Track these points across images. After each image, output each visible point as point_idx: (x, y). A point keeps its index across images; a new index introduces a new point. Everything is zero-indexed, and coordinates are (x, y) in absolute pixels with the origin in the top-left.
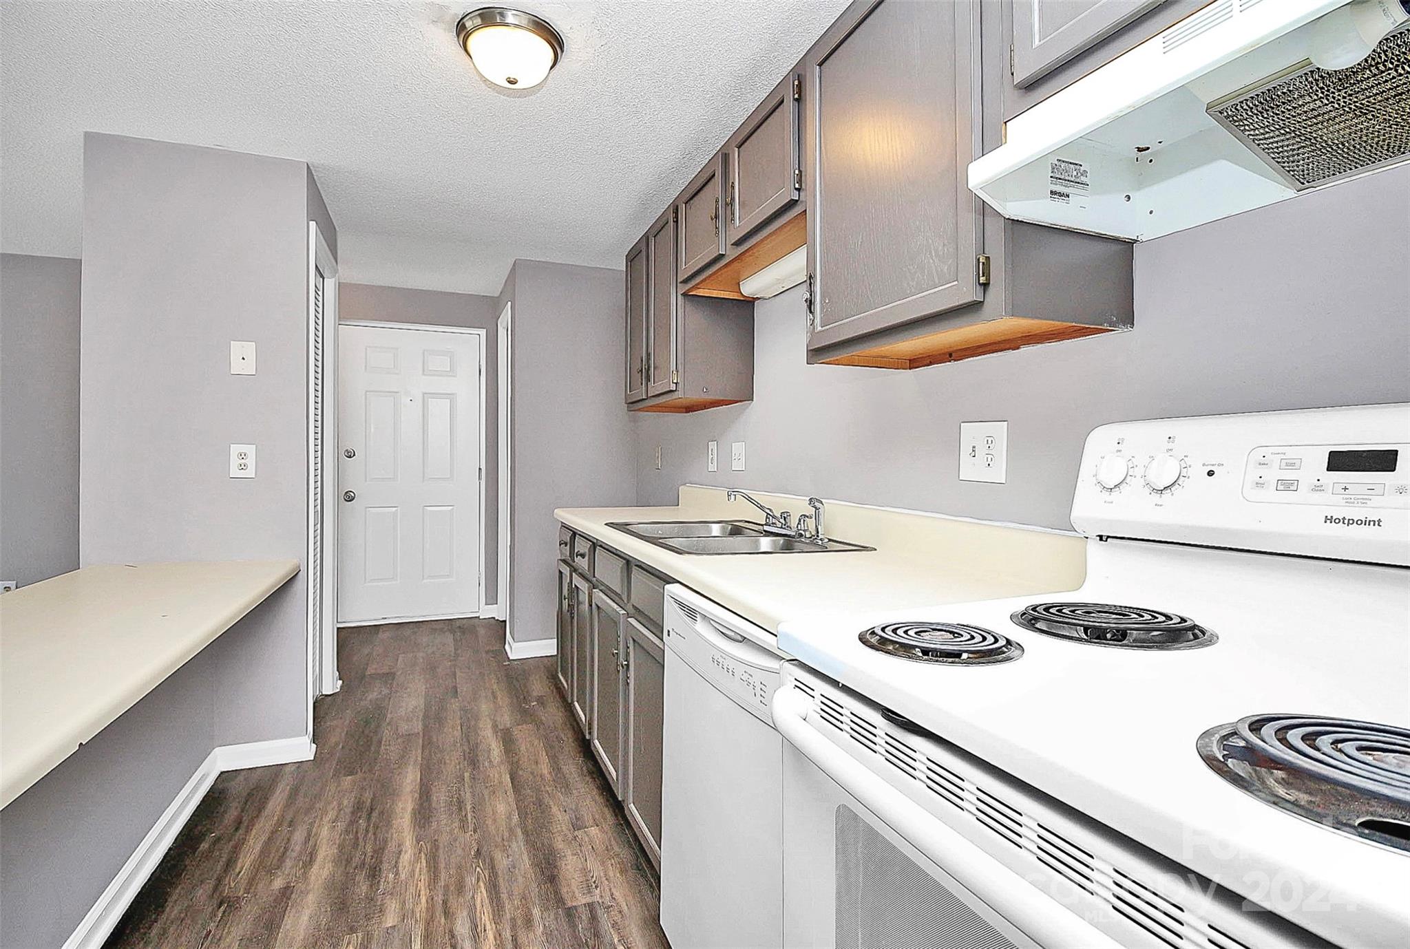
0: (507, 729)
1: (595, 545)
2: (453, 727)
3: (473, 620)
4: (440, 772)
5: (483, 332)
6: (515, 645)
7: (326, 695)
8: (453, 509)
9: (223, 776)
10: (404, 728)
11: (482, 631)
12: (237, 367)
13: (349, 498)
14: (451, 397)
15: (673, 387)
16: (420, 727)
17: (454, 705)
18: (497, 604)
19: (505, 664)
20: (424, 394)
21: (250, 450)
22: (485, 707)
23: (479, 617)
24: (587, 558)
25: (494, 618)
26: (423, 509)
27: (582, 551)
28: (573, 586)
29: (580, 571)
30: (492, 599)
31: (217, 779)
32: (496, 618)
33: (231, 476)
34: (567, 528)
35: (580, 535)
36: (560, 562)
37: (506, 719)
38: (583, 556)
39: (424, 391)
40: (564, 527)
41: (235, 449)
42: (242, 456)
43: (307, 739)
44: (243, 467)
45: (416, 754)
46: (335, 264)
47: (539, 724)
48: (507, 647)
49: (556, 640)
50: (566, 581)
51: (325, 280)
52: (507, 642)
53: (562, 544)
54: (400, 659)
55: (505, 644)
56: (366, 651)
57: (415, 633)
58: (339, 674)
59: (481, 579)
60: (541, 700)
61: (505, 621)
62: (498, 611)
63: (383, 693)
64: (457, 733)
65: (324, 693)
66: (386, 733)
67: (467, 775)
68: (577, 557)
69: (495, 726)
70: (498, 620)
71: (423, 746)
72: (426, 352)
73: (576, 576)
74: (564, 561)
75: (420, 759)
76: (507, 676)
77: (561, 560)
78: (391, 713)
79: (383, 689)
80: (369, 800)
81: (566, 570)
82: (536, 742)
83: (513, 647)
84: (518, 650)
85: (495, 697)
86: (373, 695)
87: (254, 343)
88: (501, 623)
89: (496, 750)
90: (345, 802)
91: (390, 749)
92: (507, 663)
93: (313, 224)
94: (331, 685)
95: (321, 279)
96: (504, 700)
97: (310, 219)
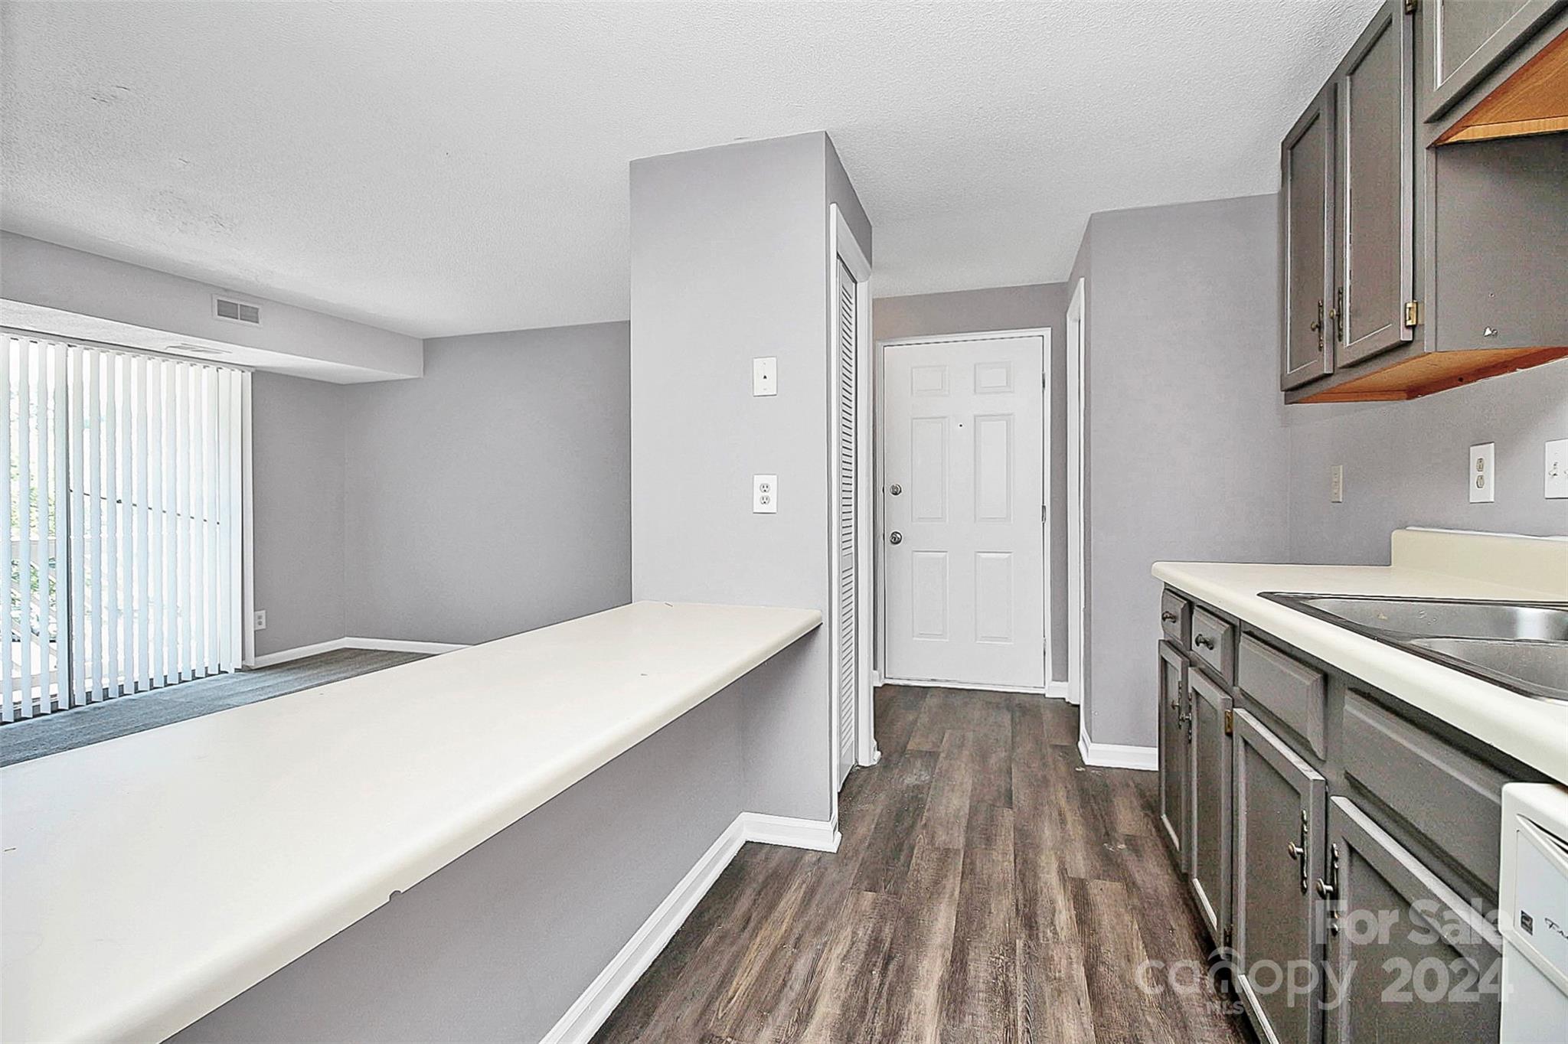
0: (1082, 881)
1: (1236, 629)
2: (1005, 854)
3: (1036, 698)
4: (982, 927)
5: (1047, 332)
6: (1092, 746)
7: (863, 767)
8: (1010, 556)
9: (748, 845)
10: (941, 838)
11: (1048, 716)
12: (761, 387)
13: (896, 540)
14: (1007, 417)
15: (1406, 336)
16: (962, 840)
17: (1007, 817)
18: (1067, 681)
19: (1077, 769)
20: (975, 417)
21: (772, 481)
22: (1048, 833)
23: (1044, 695)
24: (1218, 649)
25: (1064, 699)
26: (975, 556)
27: (1207, 636)
28: (1190, 691)
29: (1203, 667)
30: (1061, 673)
31: (740, 851)
32: (1067, 700)
33: (755, 511)
34: (1173, 592)
35: (1199, 606)
36: (1161, 642)
37: (1080, 863)
38: (1209, 644)
39: (976, 413)
40: (1169, 590)
41: (759, 480)
42: (765, 488)
43: (829, 827)
44: (765, 501)
45: (953, 884)
46: (868, 265)
47: (1131, 886)
48: (1081, 744)
49: (1157, 749)
50: (1175, 678)
51: (858, 285)
52: (1081, 738)
53: (1167, 617)
54: (947, 736)
55: (1079, 740)
56: (911, 718)
57: (966, 704)
58: (878, 744)
59: (1046, 648)
60: (1131, 841)
61: (1078, 706)
62: (1071, 691)
63: (923, 778)
64: (1009, 865)
65: (860, 764)
66: (921, 838)
67: (1020, 944)
68: (1198, 645)
69: (1062, 871)
70: (1068, 703)
71: (963, 873)
72: (977, 367)
73: (1194, 672)
74: (1170, 644)
75: (957, 893)
76: (1083, 792)
77: (1164, 641)
78: (929, 810)
79: (923, 773)
80: (889, 940)
81: (1175, 661)
82: (1127, 918)
83: (1089, 749)
84: (1096, 753)
85: (1063, 821)
86: (910, 780)
87: (774, 359)
88: (1073, 708)
89: (1064, 915)
90: (860, 933)
91: (923, 867)
92: (1081, 769)
93: (833, 207)
94: (869, 755)
95: (854, 284)
96: (1076, 829)
97: (829, 201)
